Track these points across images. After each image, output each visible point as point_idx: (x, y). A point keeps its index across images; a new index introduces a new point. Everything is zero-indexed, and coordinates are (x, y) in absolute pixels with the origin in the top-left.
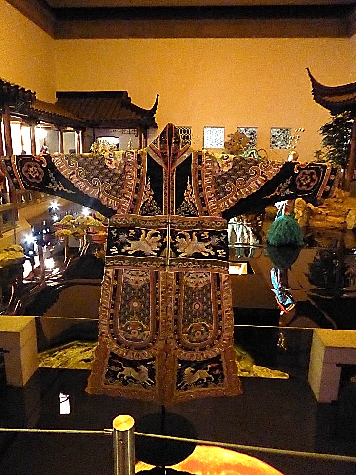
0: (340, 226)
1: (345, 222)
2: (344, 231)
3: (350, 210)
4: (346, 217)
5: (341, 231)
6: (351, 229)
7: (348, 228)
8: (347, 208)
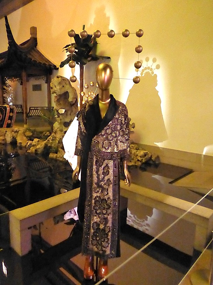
0: (3, 142)
1: (5, 139)
2: (5, 144)
3: (6, 131)
4: (5, 136)
5: (3, 144)
6: (9, 142)
7: (8, 142)
8: (4, 130)
